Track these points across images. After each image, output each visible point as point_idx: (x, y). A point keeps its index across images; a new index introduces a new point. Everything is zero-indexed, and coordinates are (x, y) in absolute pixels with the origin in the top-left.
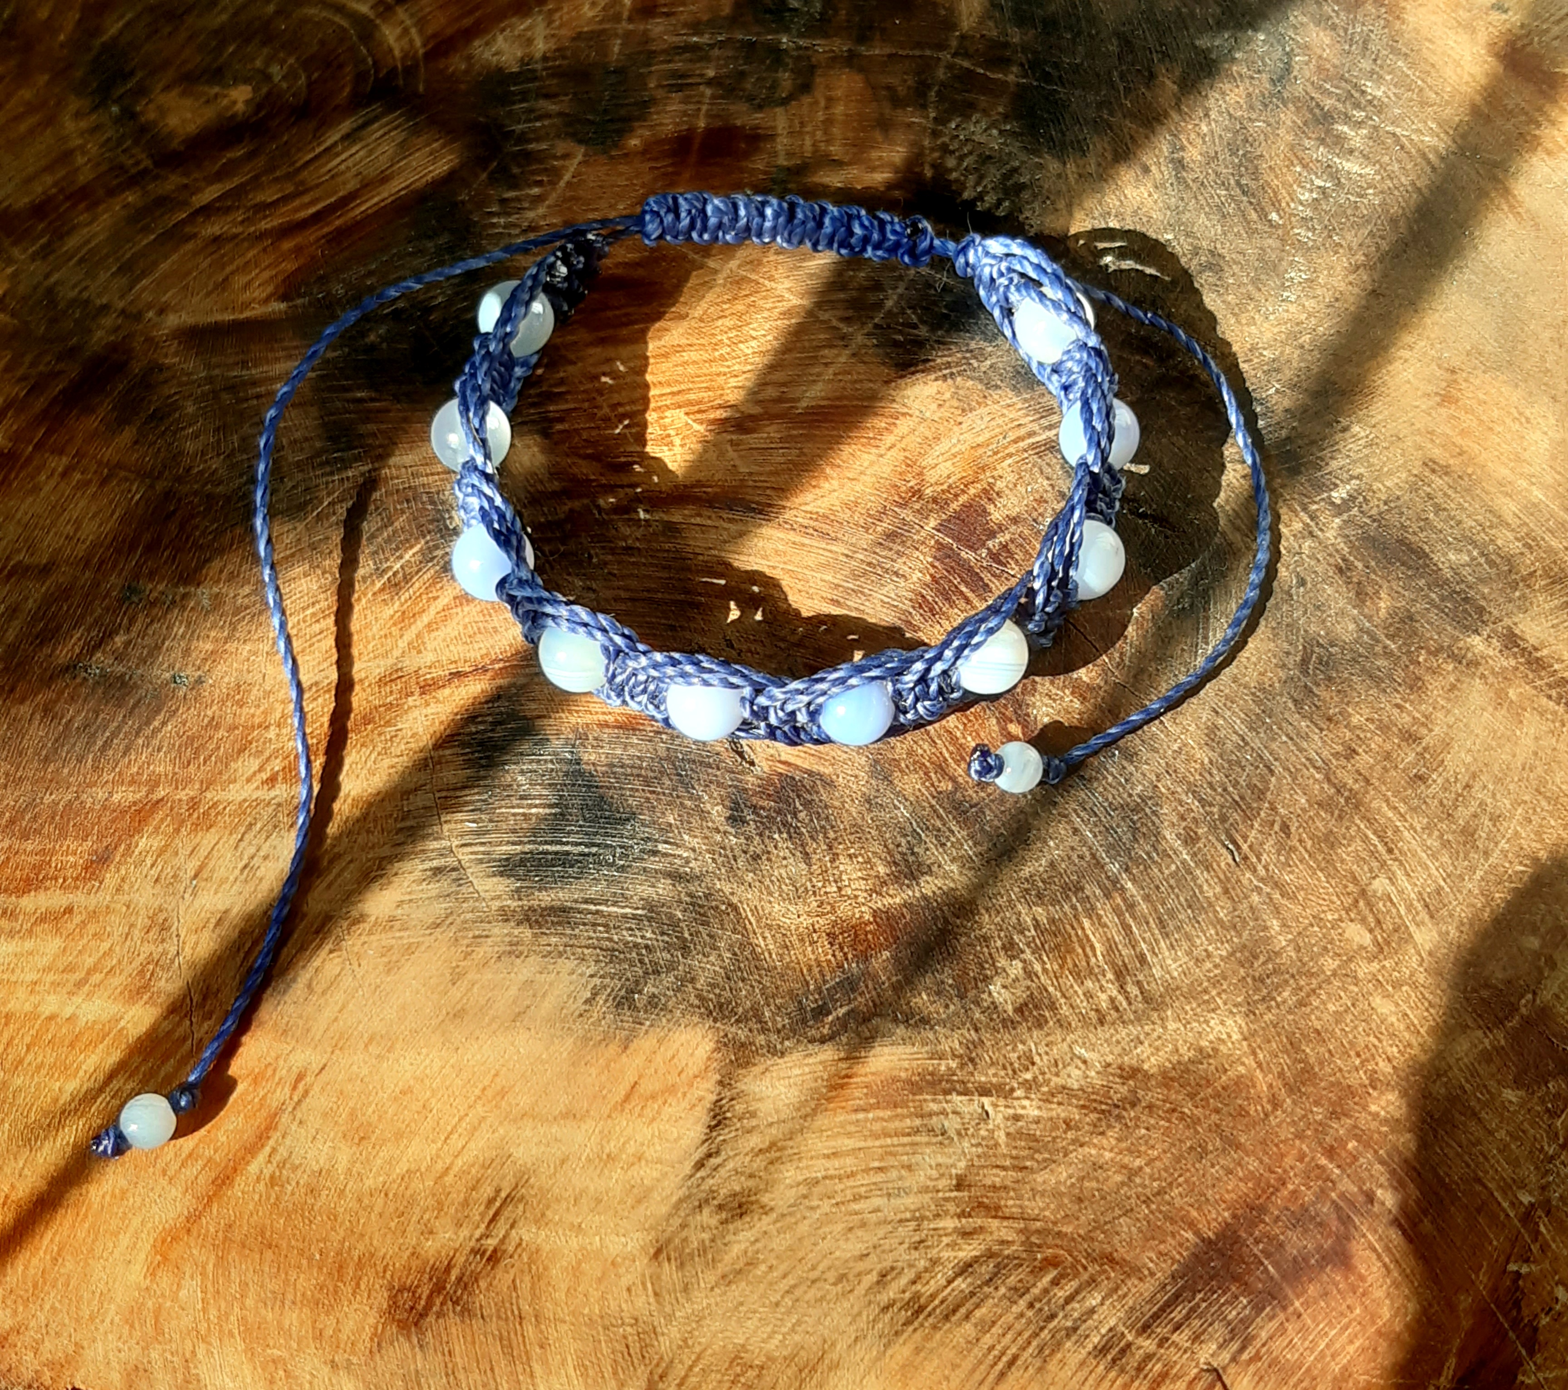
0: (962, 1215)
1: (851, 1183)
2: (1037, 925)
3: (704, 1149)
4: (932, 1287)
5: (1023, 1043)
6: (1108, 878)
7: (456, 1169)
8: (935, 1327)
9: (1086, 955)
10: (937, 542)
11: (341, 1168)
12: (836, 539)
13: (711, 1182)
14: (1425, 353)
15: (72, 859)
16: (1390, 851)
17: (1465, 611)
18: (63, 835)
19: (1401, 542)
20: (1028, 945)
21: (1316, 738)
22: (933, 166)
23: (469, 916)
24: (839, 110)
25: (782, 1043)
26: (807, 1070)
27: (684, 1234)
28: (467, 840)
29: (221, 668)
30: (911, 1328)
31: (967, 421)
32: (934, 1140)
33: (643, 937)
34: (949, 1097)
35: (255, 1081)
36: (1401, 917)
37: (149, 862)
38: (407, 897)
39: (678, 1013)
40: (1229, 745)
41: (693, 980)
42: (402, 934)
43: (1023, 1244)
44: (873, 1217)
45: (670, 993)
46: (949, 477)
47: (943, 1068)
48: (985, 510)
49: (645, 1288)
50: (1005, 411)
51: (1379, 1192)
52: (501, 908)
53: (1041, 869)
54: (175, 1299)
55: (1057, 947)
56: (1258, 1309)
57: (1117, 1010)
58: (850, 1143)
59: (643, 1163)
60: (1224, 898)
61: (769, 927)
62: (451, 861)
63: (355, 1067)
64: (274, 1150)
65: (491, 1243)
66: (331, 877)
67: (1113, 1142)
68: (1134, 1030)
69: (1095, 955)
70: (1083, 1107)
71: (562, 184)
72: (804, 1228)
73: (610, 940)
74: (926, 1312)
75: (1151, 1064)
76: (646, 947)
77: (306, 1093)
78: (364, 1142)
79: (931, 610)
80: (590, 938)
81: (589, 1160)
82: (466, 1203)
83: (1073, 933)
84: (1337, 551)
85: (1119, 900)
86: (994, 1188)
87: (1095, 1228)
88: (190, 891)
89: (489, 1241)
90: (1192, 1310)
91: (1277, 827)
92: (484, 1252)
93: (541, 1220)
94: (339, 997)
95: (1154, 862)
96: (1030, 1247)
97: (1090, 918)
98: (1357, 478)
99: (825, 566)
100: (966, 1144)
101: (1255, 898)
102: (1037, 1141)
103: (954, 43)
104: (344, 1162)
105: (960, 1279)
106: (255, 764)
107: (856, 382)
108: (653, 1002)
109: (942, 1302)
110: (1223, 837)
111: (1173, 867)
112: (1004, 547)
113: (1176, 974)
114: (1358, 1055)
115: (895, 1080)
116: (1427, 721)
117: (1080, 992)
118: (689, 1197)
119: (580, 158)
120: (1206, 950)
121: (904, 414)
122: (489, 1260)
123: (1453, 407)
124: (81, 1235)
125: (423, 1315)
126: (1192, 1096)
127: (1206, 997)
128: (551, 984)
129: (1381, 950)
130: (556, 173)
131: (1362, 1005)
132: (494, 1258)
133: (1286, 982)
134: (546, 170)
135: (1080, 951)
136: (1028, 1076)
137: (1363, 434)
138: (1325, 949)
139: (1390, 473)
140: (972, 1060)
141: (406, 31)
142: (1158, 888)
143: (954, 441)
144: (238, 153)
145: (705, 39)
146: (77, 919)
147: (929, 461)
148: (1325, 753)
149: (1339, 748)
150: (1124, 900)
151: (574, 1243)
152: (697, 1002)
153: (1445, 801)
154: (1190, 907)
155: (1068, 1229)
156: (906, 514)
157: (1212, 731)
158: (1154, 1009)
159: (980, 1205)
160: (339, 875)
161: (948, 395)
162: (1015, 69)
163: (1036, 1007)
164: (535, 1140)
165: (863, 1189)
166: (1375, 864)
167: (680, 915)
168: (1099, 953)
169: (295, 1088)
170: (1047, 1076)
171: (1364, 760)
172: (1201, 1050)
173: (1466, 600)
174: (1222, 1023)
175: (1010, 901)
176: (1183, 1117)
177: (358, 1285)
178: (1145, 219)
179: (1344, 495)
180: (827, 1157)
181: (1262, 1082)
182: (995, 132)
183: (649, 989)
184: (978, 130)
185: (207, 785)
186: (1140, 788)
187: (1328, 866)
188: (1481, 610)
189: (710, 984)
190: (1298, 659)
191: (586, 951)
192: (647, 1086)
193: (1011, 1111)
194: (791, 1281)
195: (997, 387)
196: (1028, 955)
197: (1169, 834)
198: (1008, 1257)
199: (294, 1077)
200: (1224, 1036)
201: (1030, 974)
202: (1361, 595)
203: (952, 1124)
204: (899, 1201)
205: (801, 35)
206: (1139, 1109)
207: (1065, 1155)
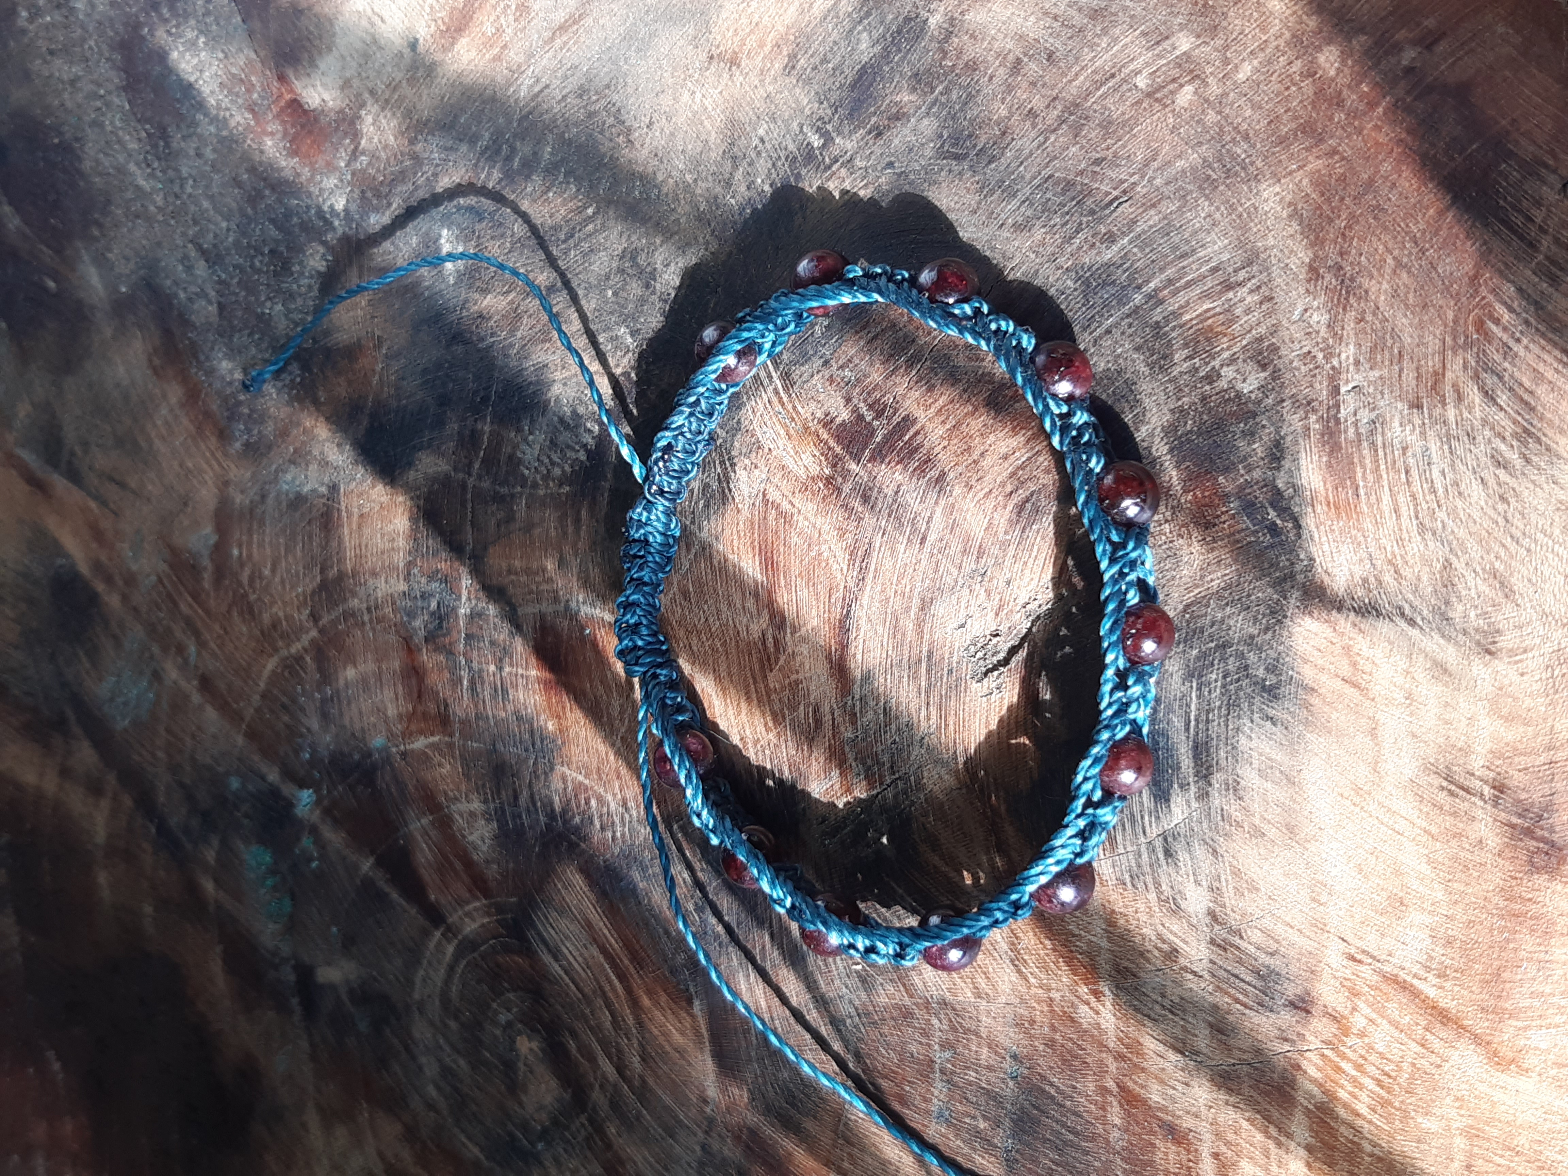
0: (1444, 403)
1: (1420, 496)
2: (1190, 358)
3: (1397, 619)
4: (1507, 423)
5: (1291, 362)
6: (1146, 302)
7: (1424, 824)
8: (1541, 419)
9: (1214, 316)
10: (869, 461)
11: (1428, 920)
12: (870, 544)
13: (1425, 612)
14: (697, 81)
15: (1171, 1157)
16: (1113, 76)
17: (908, 32)
18: (1151, 1163)
19: (853, 86)
20: (1207, 364)
21: (1020, 143)
22: (561, 485)
23: (1205, 825)
24: (517, 563)
25: (1302, 561)
26: (1324, 539)
27: (1473, 632)
28: (1139, 830)
29: (1002, 1039)
30: (1544, 439)
31: (767, 444)
32: (1380, 430)
33: (1216, 681)
34: (1342, 420)
35: (1357, 995)
36: (1169, 63)
37: (1171, 1092)
38: (1192, 878)
39: (1281, 648)
40: (1029, 213)
41: (1252, 637)
42: (1223, 879)
43: (1465, 350)
44: (1450, 476)
45: (1263, 655)
46: (814, 456)
47: (1317, 426)
48: (841, 425)
49: (1521, 661)
50: (758, 414)
51: (1405, 63)
52: (1198, 799)
53: (1142, 357)
54: (1548, 1051)
55: (1208, 340)
56: (1511, 154)
57: (1259, 287)
58: (1386, 498)
59: (1411, 669)
60: (1159, 207)
61: (1202, 577)
62: (1158, 843)
63: (1341, 913)
64: (1415, 976)
65: (1487, 791)
66: (1177, 941)
67: (1374, 282)
68: (1276, 271)
69: (1214, 308)
70: (1344, 309)
71: (587, 782)
72: (1461, 533)
73: (1220, 707)
74: (1529, 427)
75: (1305, 256)
76: (1225, 677)
77: (1364, 952)
78: (1405, 902)
79: (926, 462)
80: (1219, 724)
81: (1411, 714)
82: (1455, 814)
83: (1195, 328)
84: (862, 139)
85: (1166, 292)
86: (1418, 378)
87: (1448, 291)
88: (1194, 1057)
89: (1486, 792)
90: (1514, 207)
91: (1098, 169)
92: (1496, 796)
93: (1466, 751)
94: (1280, 930)
95: (1132, 265)
96: (1468, 345)
97: (1182, 314)
98: (802, 128)
99: (893, 550)
100: (1382, 404)
101: (1158, 182)
102: (1375, 346)
103: (461, 476)
104: (1423, 917)
105: (1499, 400)
106: (1083, 1009)
107: (739, 537)
108: (1272, 669)
109: (1519, 414)
110: (1107, 212)
111: (1135, 250)
112: (871, 407)
113: (1226, 241)
114: (1288, 88)
115: (1329, 465)
116: (1002, 55)
117: (1246, 318)
118: (1439, 629)
119: (565, 769)
120: (1205, 218)
121: (764, 495)
122: (1502, 792)
123: (740, 55)
124: (1495, 1133)
125: (1553, 845)
126: (1331, 221)
127: (1245, 215)
128: (1261, 754)
129: (1198, 76)
130: (579, 788)
131: (1245, 88)
132: (1500, 788)
133: (1228, 151)
134: (576, 796)
135: (1210, 321)
136: (1320, 356)
137: (765, 126)
138: (1198, 122)
139: (797, 101)
140: (1309, 403)
141: (468, 914)
142: (1153, 261)
143: (784, 454)
144: (572, 1045)
145: (465, 674)
146: (1224, 1149)
147: (802, 472)
148: (1033, 135)
149: (1028, 123)
150: (1165, 288)
151: (1484, 721)
152: (1270, 634)
153: (1069, 35)
154: (1168, 234)
155: (1450, 315)
156: (847, 488)
157: (1018, 228)
158: (1257, 257)
159: (1433, 388)
160: (1175, 934)
161: (747, 461)
162: (479, 426)
163: (1260, 353)
164: (1396, 760)
165: (1425, 485)
166: (1125, 87)
167: (1195, 652)
168: (1212, 305)
169: (1360, 962)
170: (1320, 340)
171: (1037, 102)
172: (1290, 216)
173: (899, 32)
174: (1266, 201)
175: (1170, 381)
176: (1349, 227)
177: (1530, 900)
178: (596, 314)
179: (817, 137)
180: (1398, 517)
181: (1315, 164)
182: (531, 438)
183: (1261, 673)
184: (528, 450)
185: (1102, 1046)
186: (1069, 282)
187: (1128, 125)
188: (907, 20)
189: (1254, 624)
190: (954, 163)
191: (1231, 727)
192: (1346, 670)
193: (1351, 368)
194: (1508, 541)
195: (739, 422)
196: (1216, 363)
197: (1108, 255)
198: (1477, 362)
199: (1351, 963)
200: (1278, 198)
201: (1232, 360)
202: (898, 117)
203: (1365, 416)
204: (1434, 455)
205: (459, 597)
206: (1344, 264)
207: (1388, 321)
